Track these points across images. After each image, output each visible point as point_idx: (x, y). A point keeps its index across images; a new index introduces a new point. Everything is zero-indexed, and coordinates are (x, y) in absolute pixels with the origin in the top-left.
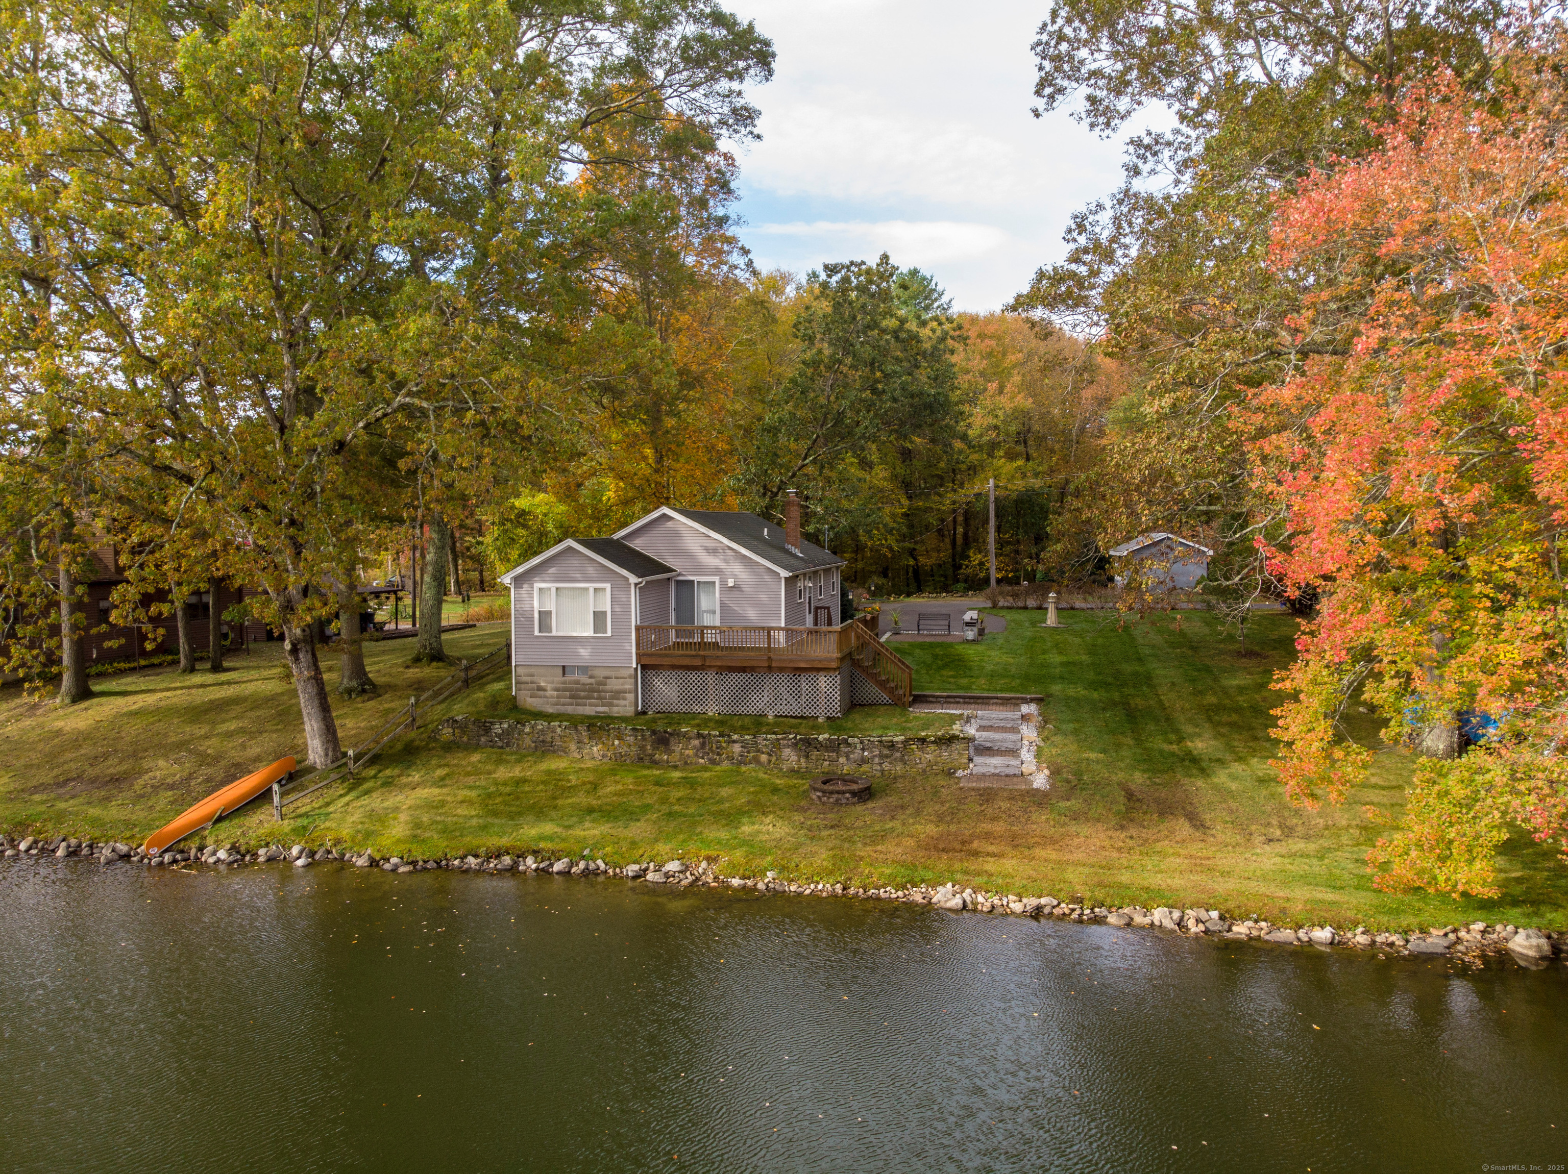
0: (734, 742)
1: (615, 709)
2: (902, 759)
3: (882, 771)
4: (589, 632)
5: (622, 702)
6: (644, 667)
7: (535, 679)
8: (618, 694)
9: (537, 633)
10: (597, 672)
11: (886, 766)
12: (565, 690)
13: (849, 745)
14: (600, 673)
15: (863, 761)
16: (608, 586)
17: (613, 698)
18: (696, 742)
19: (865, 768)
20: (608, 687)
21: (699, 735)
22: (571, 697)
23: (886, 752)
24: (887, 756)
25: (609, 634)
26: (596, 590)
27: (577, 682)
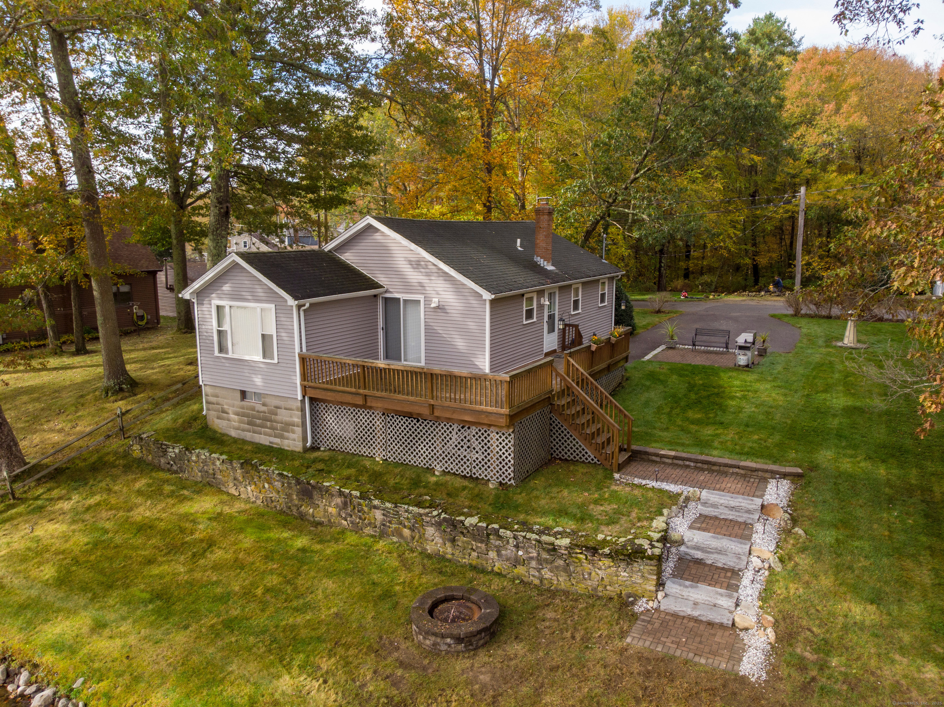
0: (375, 507)
1: (286, 442)
2: (566, 568)
3: (541, 580)
4: (258, 357)
5: (291, 435)
6: (312, 400)
7: (219, 400)
8: (288, 426)
9: (217, 353)
10: (268, 400)
11: (547, 574)
12: (243, 415)
13: (500, 537)
14: (274, 402)
15: (517, 562)
16: (273, 306)
17: (283, 429)
18: (339, 500)
19: (520, 570)
20: (279, 418)
21: (341, 494)
22: (249, 423)
23: (545, 555)
24: (546, 560)
25: (276, 361)
26: (262, 310)
27: (253, 409)
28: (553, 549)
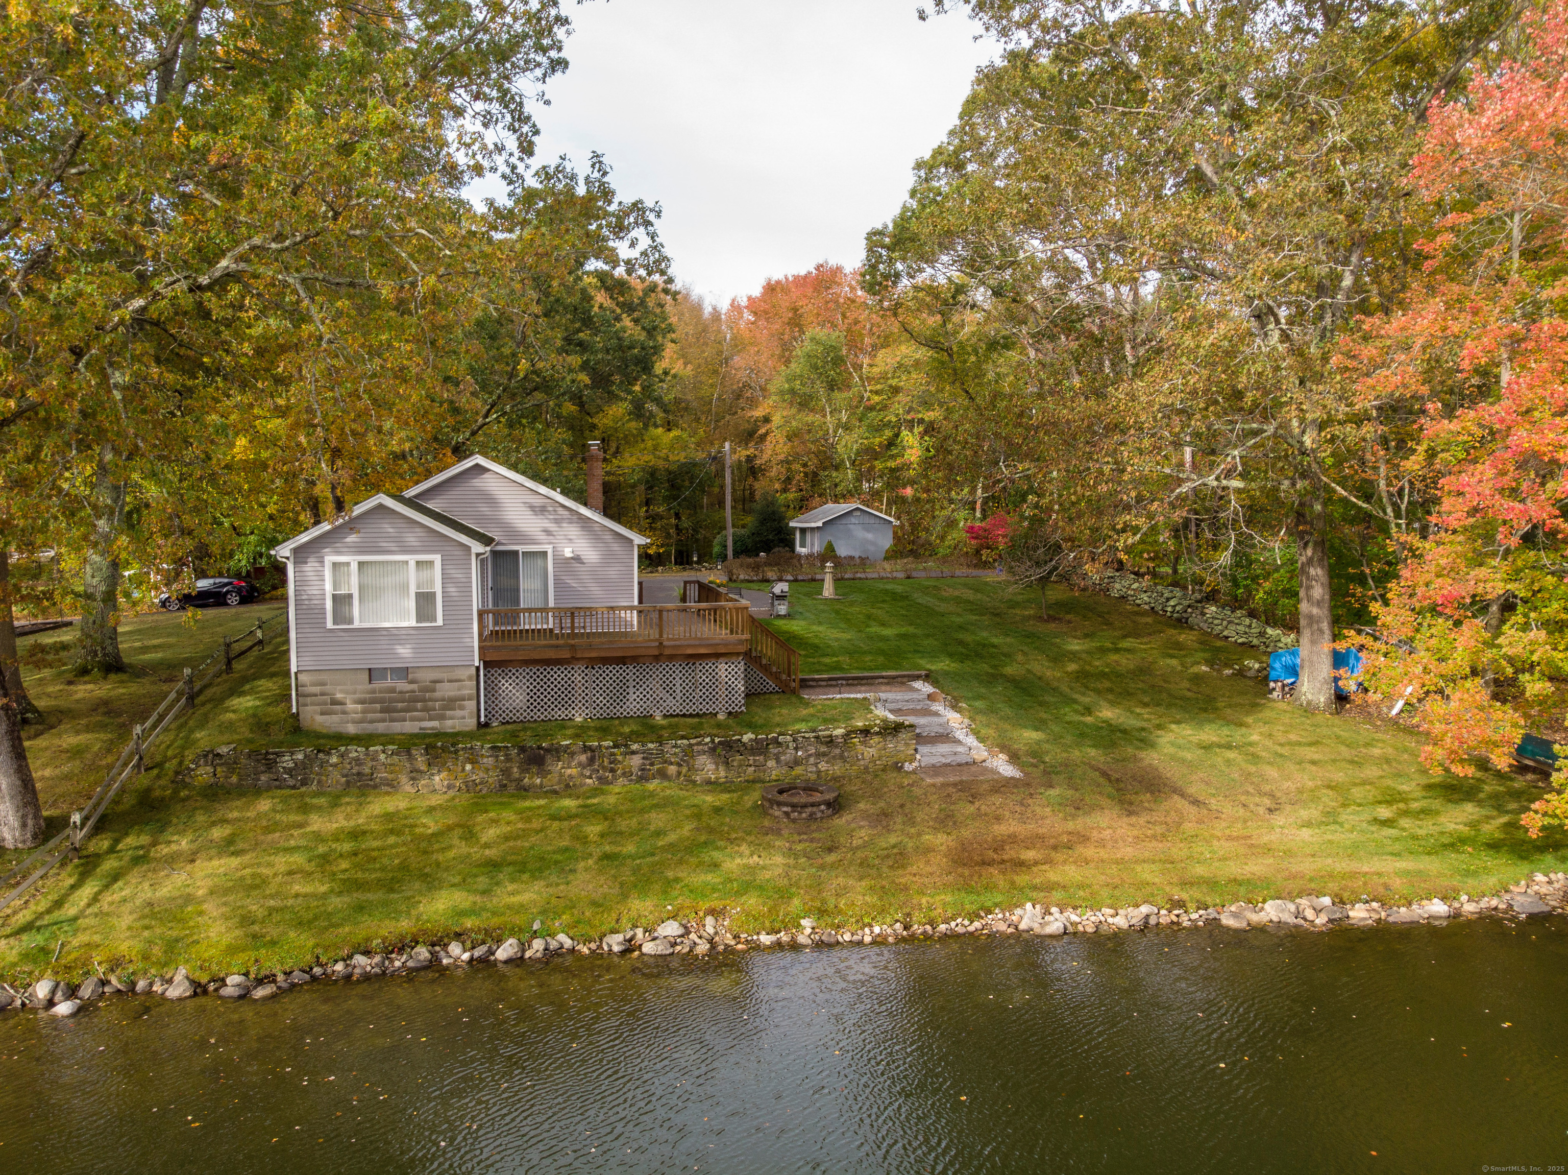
0: (633, 753)
1: (449, 723)
2: (842, 757)
3: (819, 772)
4: (411, 621)
5: (458, 713)
6: (488, 664)
7: (328, 688)
8: (452, 703)
9: (330, 625)
10: (420, 675)
11: (823, 766)
12: (373, 701)
13: (780, 744)
14: (426, 676)
15: (797, 762)
16: (437, 558)
17: (445, 708)
18: (583, 758)
19: (798, 770)
20: (437, 694)
21: (586, 749)
22: (382, 711)
23: (823, 749)
24: (824, 754)
25: (440, 622)
26: (418, 563)
27: (393, 690)
28: (830, 741)
